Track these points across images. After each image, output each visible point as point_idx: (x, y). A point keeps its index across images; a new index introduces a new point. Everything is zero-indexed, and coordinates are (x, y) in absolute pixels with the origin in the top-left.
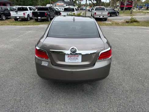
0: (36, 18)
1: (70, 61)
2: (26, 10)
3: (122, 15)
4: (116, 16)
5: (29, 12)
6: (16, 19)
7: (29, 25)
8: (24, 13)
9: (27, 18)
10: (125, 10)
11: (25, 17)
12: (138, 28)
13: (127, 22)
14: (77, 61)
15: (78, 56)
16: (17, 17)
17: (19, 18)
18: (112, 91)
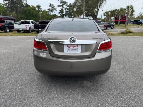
0: (37, 30)
1: (69, 52)
2: (29, 23)
3: (117, 28)
4: (112, 28)
5: (31, 25)
6: (19, 31)
7: (30, 35)
8: (27, 26)
9: (29, 30)
10: (120, 24)
11: (27, 29)
12: (134, 38)
13: (123, 33)
14: (76, 52)
15: (77, 47)
16: (20, 30)
17: (21, 30)
18: (114, 87)
